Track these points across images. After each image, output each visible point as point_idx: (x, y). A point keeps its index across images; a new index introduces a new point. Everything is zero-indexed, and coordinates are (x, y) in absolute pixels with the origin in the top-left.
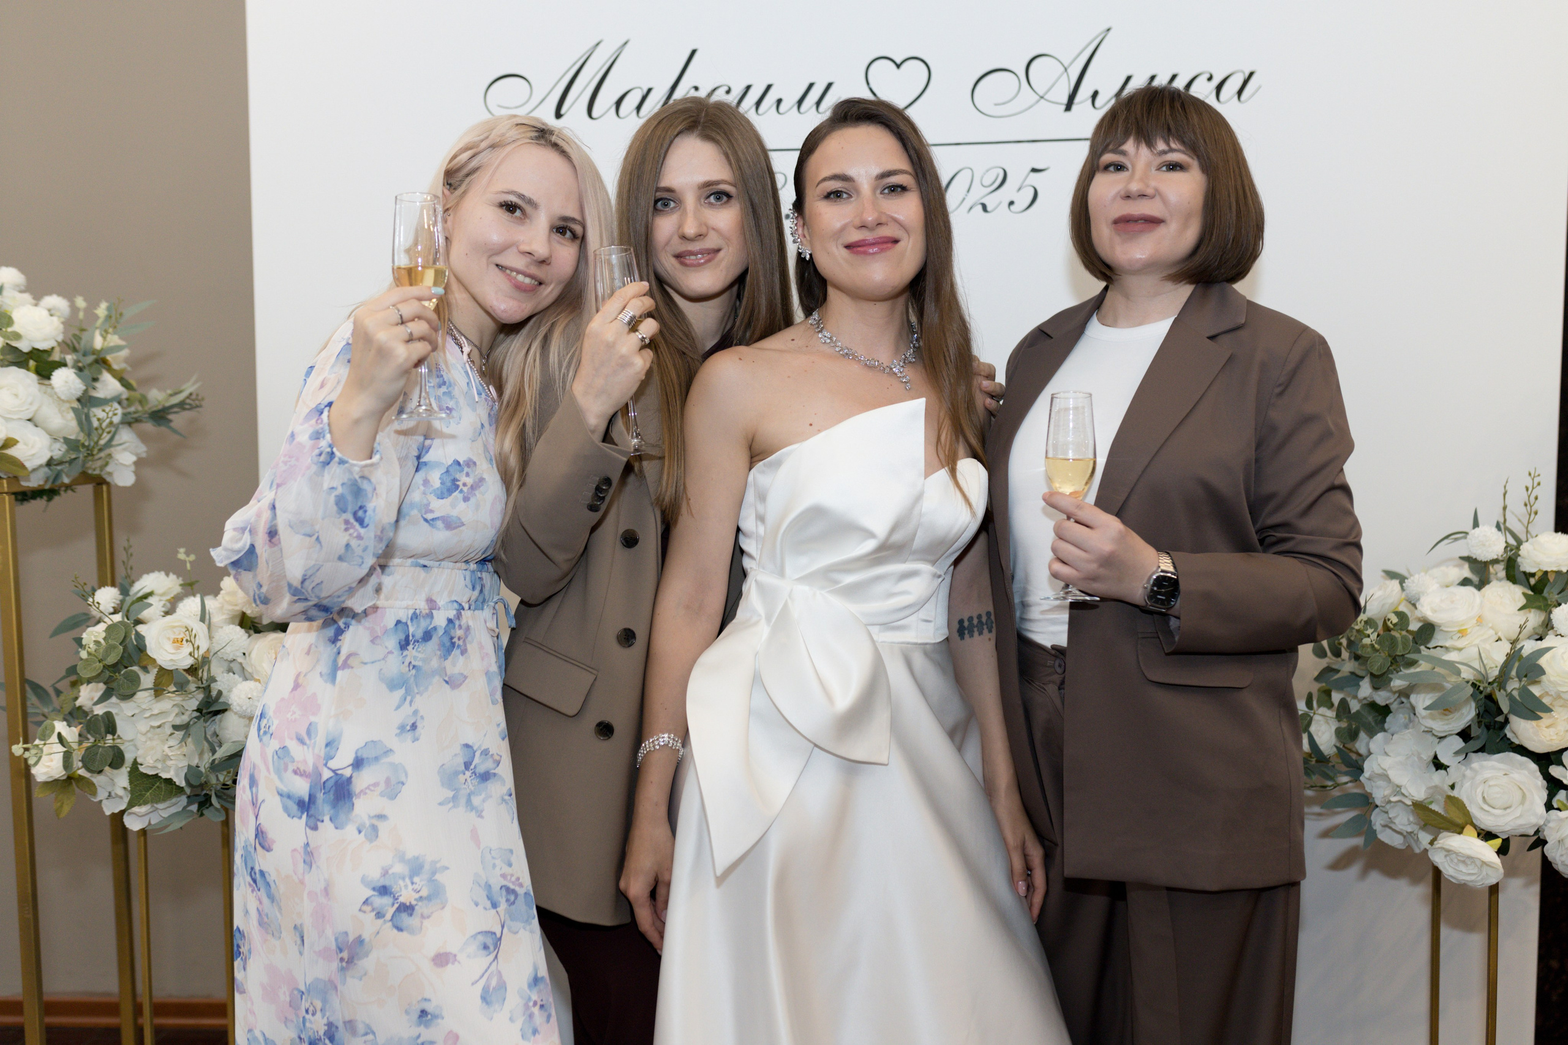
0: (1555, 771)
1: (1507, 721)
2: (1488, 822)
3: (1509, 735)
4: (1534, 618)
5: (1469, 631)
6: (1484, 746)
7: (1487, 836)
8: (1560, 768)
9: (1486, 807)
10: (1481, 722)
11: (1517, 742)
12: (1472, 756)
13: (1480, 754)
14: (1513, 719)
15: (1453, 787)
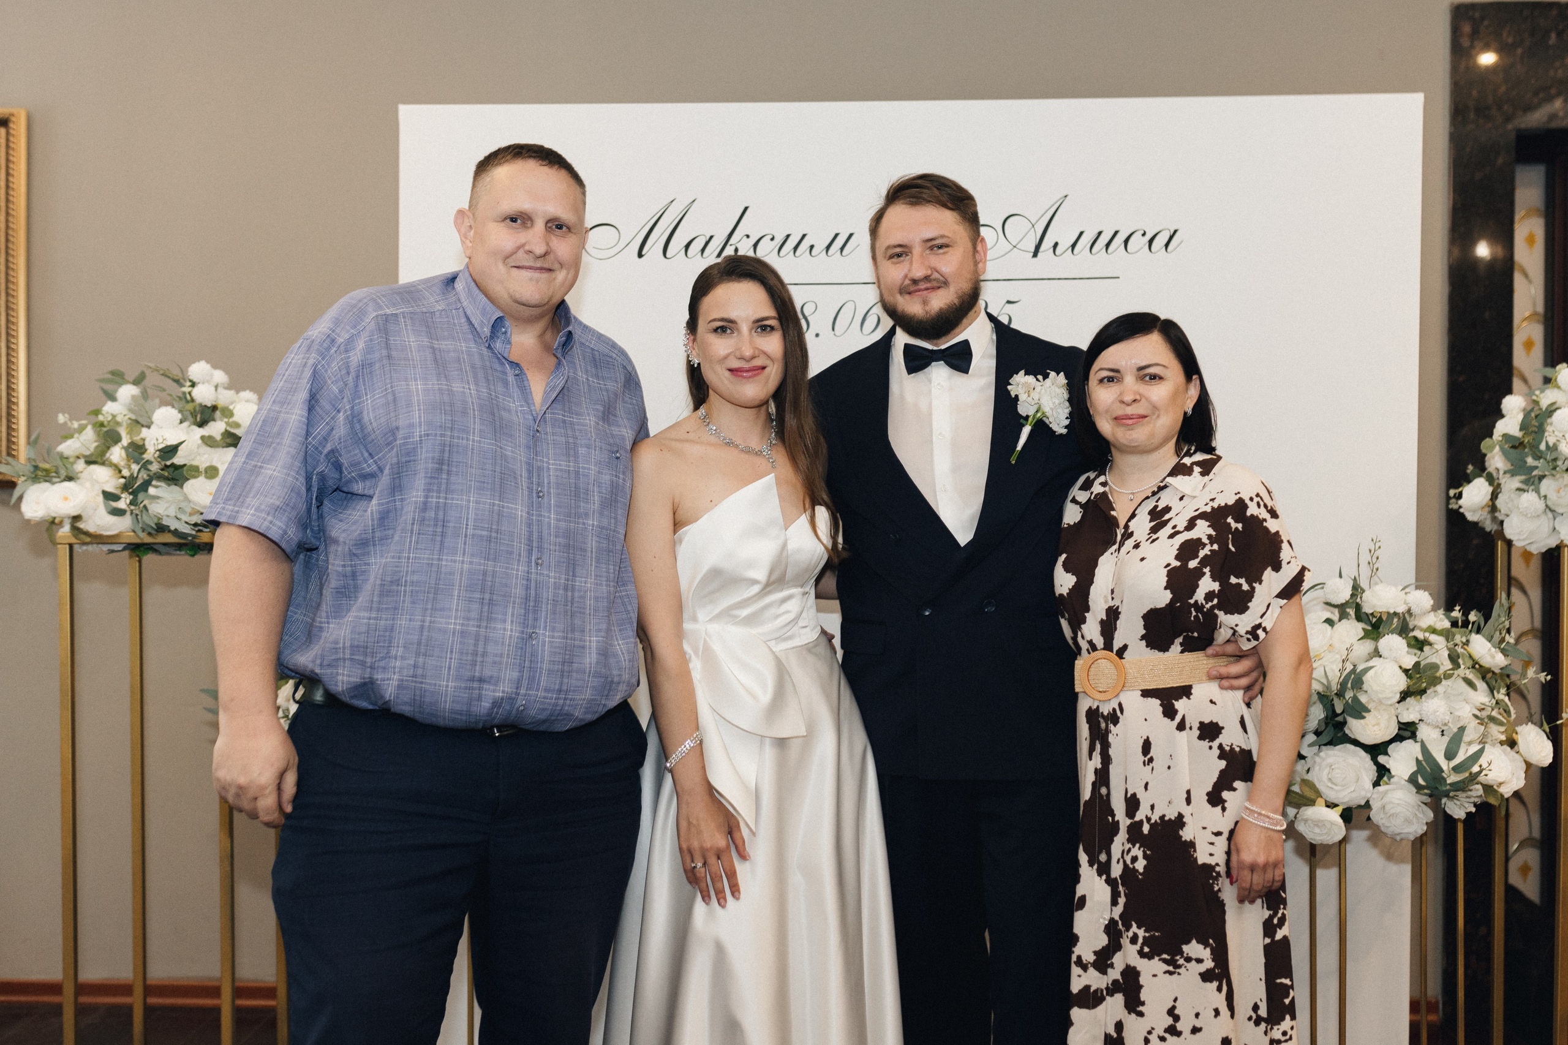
0: (1381, 759)
1: (1345, 723)
2: (1332, 797)
3: (1347, 731)
4: (1368, 646)
5: (1322, 655)
6: (1332, 740)
7: (1331, 805)
8: (1386, 757)
9: (1330, 784)
10: (1329, 723)
11: (1353, 737)
12: (1323, 747)
13: (1328, 746)
14: (1350, 720)
15: (1308, 771)
